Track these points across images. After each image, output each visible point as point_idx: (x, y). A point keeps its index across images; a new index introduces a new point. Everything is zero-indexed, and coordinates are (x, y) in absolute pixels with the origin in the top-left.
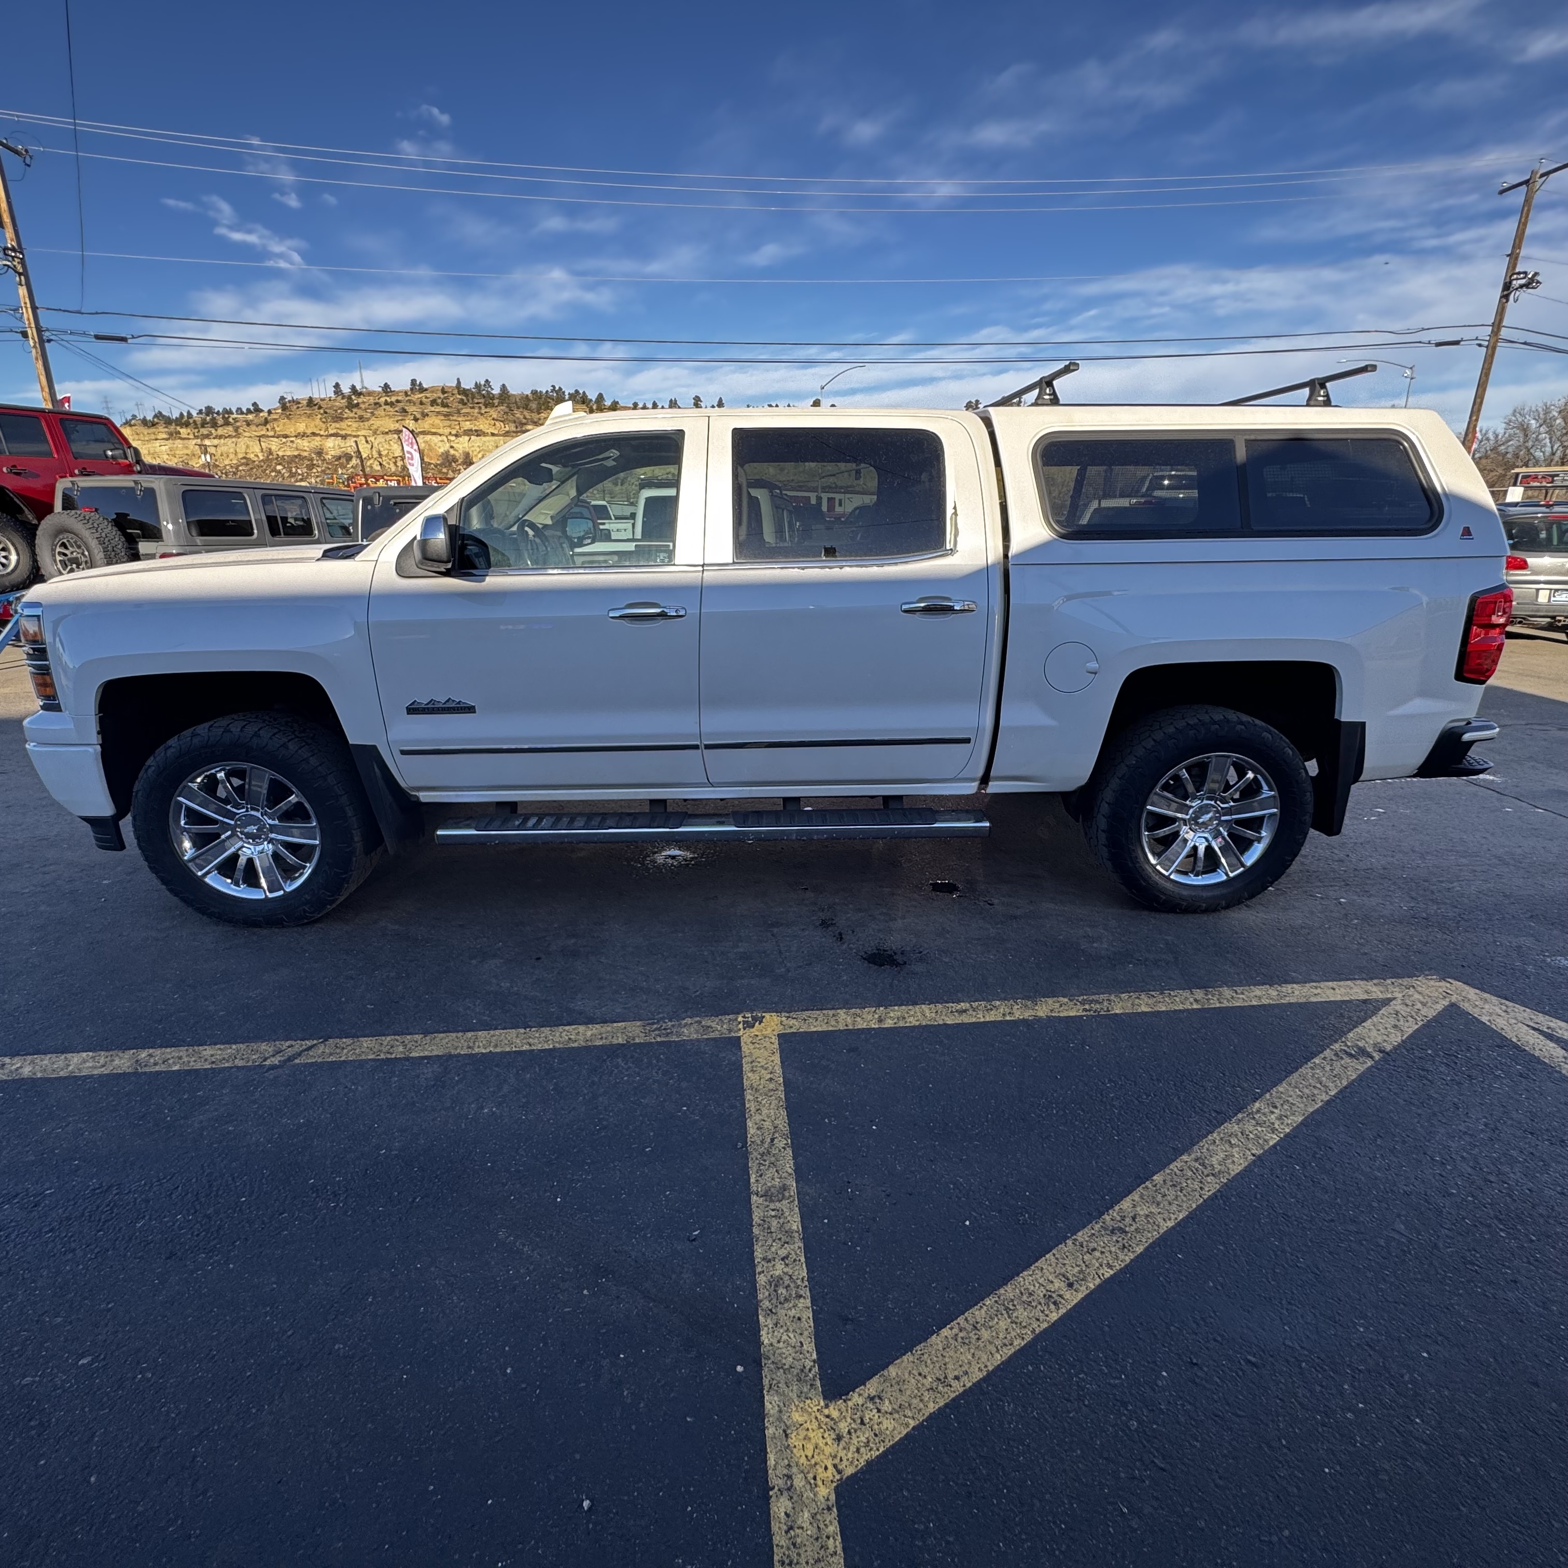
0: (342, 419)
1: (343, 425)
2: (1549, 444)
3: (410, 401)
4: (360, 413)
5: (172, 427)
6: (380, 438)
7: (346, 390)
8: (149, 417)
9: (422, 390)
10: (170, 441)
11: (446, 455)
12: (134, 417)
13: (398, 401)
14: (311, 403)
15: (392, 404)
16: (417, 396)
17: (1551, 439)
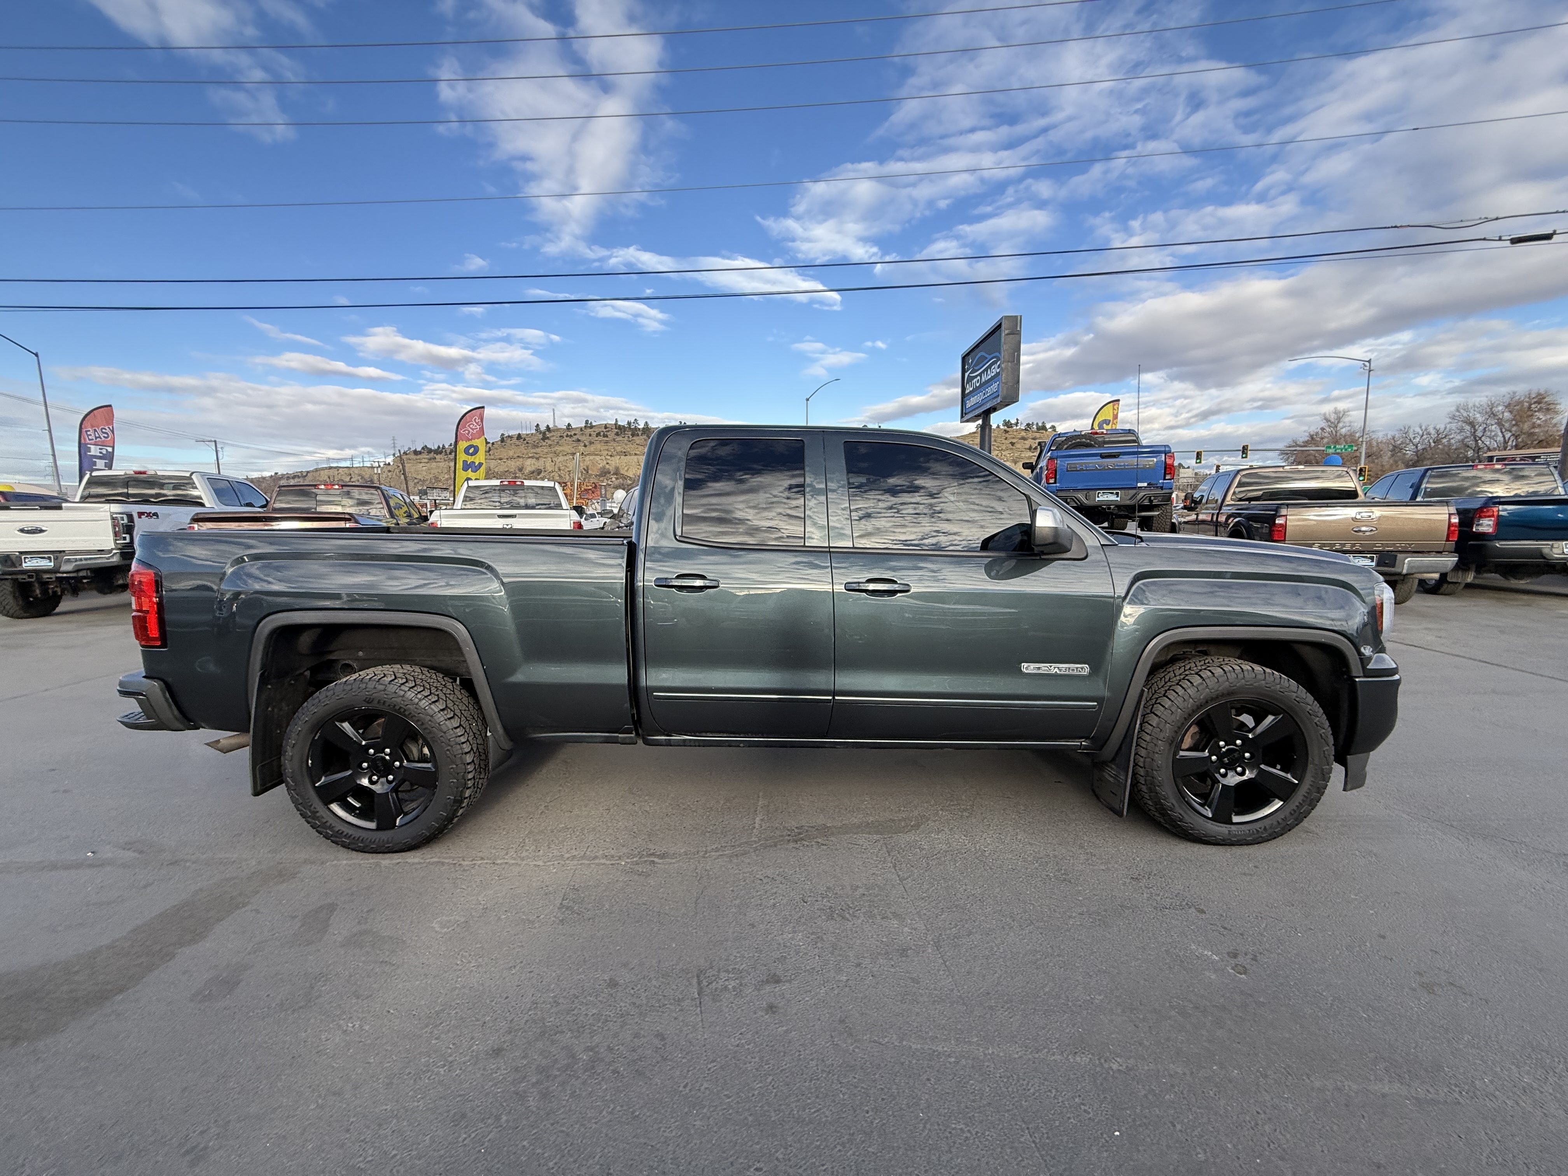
0: (538, 447)
1: (538, 450)
2: (1500, 434)
3: (582, 434)
4: (549, 442)
5: (432, 455)
6: (561, 458)
7: (543, 428)
8: (419, 449)
9: (592, 427)
10: (428, 465)
11: (604, 467)
12: (410, 448)
13: (575, 434)
14: (519, 437)
15: (571, 436)
16: (588, 431)
17: (1501, 429)
